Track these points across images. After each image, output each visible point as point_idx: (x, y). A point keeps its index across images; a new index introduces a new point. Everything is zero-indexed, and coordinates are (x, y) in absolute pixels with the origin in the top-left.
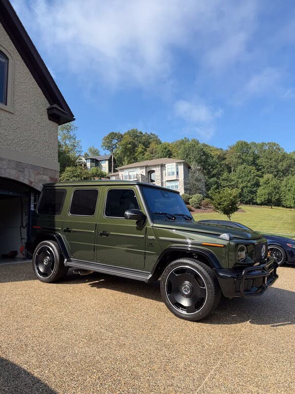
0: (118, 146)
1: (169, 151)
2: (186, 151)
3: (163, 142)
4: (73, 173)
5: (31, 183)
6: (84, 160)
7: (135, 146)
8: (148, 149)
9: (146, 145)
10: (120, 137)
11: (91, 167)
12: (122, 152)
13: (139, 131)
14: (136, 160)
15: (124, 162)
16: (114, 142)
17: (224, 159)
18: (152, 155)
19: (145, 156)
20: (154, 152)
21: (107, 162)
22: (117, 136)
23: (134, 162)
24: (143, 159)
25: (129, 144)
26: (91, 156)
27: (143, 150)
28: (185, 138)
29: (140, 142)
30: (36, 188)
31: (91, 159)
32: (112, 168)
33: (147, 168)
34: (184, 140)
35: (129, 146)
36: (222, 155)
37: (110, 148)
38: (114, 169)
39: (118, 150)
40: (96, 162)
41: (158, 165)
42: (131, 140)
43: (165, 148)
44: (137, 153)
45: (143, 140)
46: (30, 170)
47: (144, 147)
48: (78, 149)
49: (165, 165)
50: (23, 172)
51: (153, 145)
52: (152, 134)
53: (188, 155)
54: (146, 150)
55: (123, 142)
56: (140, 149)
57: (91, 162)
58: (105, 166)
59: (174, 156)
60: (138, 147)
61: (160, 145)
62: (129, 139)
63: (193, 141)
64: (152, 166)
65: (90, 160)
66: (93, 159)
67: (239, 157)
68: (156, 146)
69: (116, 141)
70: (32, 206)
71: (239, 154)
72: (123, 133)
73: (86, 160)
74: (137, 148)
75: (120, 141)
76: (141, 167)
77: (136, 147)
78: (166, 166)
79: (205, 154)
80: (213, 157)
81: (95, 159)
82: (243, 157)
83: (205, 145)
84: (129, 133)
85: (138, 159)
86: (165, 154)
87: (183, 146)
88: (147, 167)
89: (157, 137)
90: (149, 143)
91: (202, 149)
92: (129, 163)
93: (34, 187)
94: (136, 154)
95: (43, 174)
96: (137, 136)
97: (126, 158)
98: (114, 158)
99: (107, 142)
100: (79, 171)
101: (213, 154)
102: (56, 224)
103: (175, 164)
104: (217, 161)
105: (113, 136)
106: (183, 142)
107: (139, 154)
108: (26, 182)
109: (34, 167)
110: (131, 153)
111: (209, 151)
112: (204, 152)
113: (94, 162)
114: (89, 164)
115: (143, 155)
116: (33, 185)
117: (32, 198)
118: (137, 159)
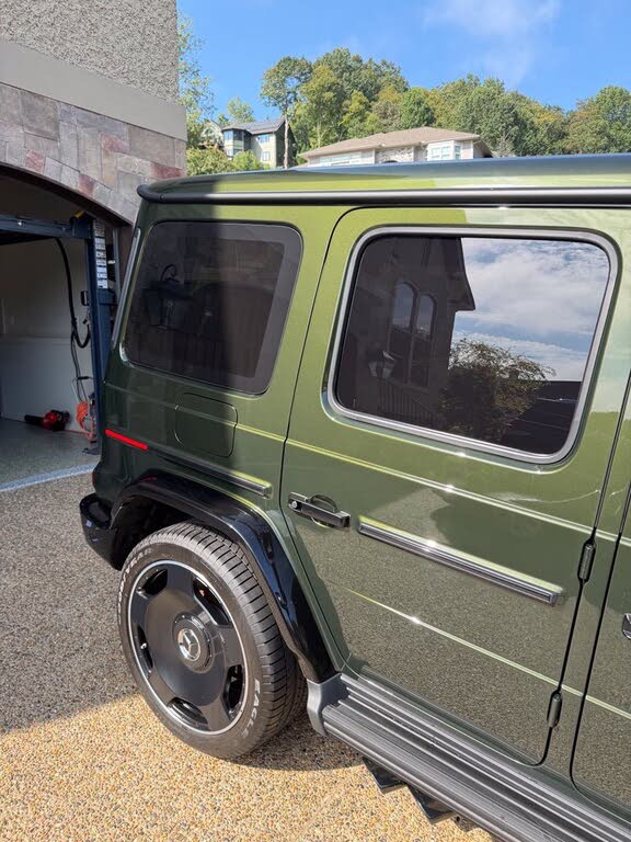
0: (299, 96)
1: (428, 110)
2: (471, 111)
3: (412, 86)
4: (197, 165)
5: (90, 184)
6: (217, 132)
7: (342, 96)
8: (375, 105)
9: (371, 92)
10: (306, 72)
11: (235, 151)
12: (310, 112)
13: (353, 54)
14: (343, 134)
15: (311, 140)
16: (292, 83)
17: (562, 135)
18: (385, 121)
19: (367, 123)
20: (389, 112)
21: (273, 139)
22: (297, 68)
23: (336, 140)
24: (361, 133)
25: (330, 89)
26: (235, 123)
27: (362, 107)
28: (470, 77)
29: (356, 86)
30: (110, 207)
31: (235, 131)
32: (286, 155)
33: (380, 154)
34: (467, 81)
35: (329, 95)
36: (558, 126)
37: (282, 101)
38: (290, 158)
39: (301, 108)
40: (247, 138)
41: (409, 147)
42: (333, 79)
43: (419, 104)
44: (348, 115)
45: (363, 80)
46: (84, 133)
47: (365, 99)
48: (205, 103)
49: (425, 146)
50: (54, 140)
51: (387, 95)
52: (384, 63)
53: (474, 122)
54: (368, 108)
55: (314, 85)
56: (355, 103)
57: (234, 139)
58: (267, 149)
59: (440, 125)
60: (350, 99)
61: (406, 95)
62: (326, 76)
63: (490, 83)
64: (391, 149)
65: (231, 133)
66: (240, 131)
67: (602, 132)
68: (396, 96)
69: (296, 81)
70: (101, 272)
71: (601, 122)
72: (313, 62)
73: (223, 132)
74: (347, 102)
75: (306, 81)
76: (365, 151)
77: (345, 98)
78: (428, 148)
79: (517, 121)
80: (536, 130)
81: (245, 131)
82: (612, 132)
83: (519, 98)
84: (328, 59)
85: (350, 130)
86: (417, 117)
87: (462, 99)
88: (378, 151)
89: (396, 72)
90: (378, 89)
91: (513, 108)
92: (326, 141)
93: (101, 202)
94: (345, 118)
95: (133, 151)
96: (349, 69)
97: (319, 128)
98: (290, 129)
99: (274, 85)
100: (210, 159)
101: (536, 121)
102: (241, 451)
103: (452, 144)
104: (546, 140)
105: (288, 67)
106: (462, 88)
107: (351, 118)
108: (70, 181)
109: (96, 121)
110: (332, 114)
111: (529, 114)
112: (516, 115)
113: (240, 139)
114: (229, 144)
115: (361, 121)
116: (96, 195)
117: (99, 244)
118: (346, 132)
